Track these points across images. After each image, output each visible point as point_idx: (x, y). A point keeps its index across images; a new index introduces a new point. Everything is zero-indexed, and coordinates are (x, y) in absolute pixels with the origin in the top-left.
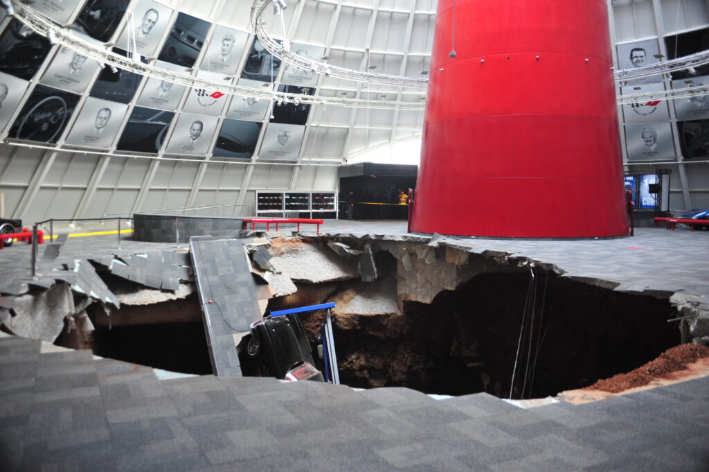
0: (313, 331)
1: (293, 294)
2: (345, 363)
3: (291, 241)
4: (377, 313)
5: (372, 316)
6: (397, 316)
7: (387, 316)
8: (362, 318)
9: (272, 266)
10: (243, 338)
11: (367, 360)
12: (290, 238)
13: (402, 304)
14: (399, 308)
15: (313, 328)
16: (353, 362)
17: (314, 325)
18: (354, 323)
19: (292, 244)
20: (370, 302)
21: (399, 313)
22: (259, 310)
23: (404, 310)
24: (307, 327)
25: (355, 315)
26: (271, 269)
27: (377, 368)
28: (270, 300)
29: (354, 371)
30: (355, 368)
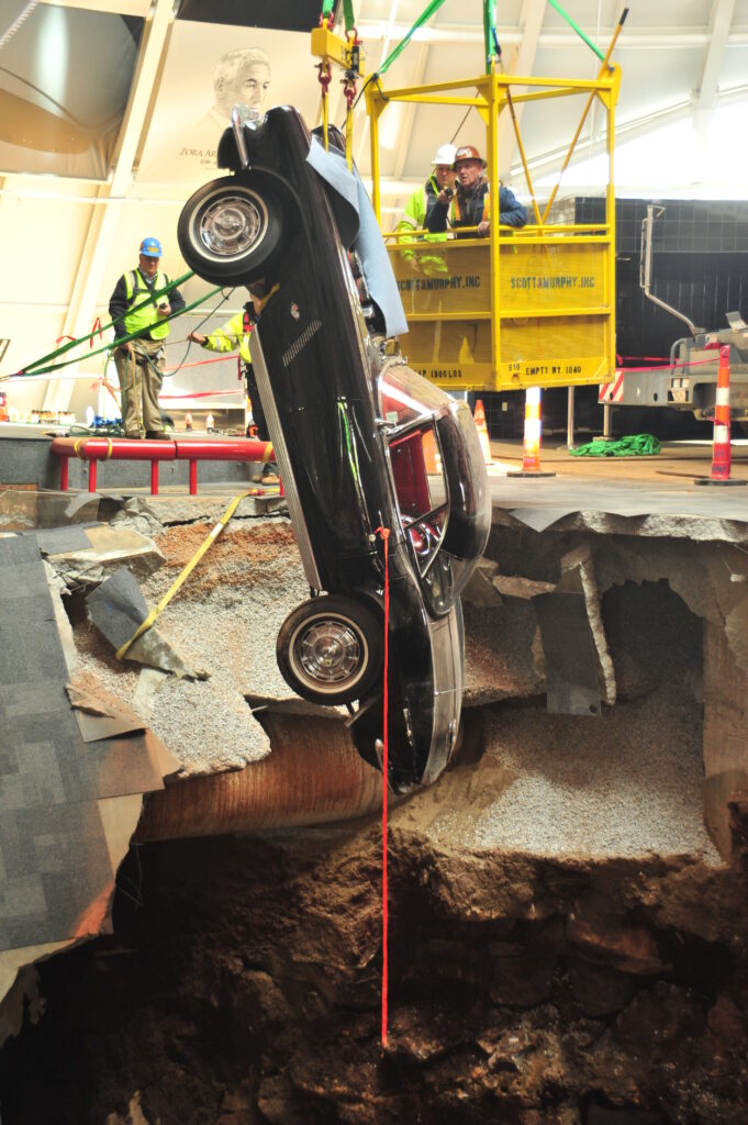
0: (339, 919)
1: (252, 764)
2: (479, 1070)
3: (251, 536)
4: (612, 854)
5: (592, 864)
6: (703, 869)
7: (657, 867)
8: (546, 871)
9: (166, 648)
10: (23, 972)
11: (572, 1056)
12: (250, 524)
13: (725, 820)
14: (712, 833)
15: (340, 910)
16: (511, 1067)
17: (345, 893)
18: (513, 896)
19: (252, 548)
20: (583, 801)
21: (714, 861)
22: (102, 842)
23: (736, 842)
24: (315, 902)
25: (516, 857)
26: (164, 662)
27: (616, 1100)
28: (150, 799)
29: (515, 1106)
30: (521, 1093)
